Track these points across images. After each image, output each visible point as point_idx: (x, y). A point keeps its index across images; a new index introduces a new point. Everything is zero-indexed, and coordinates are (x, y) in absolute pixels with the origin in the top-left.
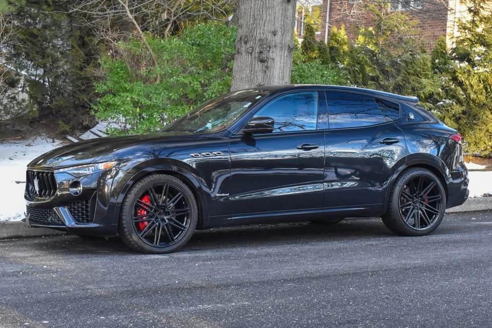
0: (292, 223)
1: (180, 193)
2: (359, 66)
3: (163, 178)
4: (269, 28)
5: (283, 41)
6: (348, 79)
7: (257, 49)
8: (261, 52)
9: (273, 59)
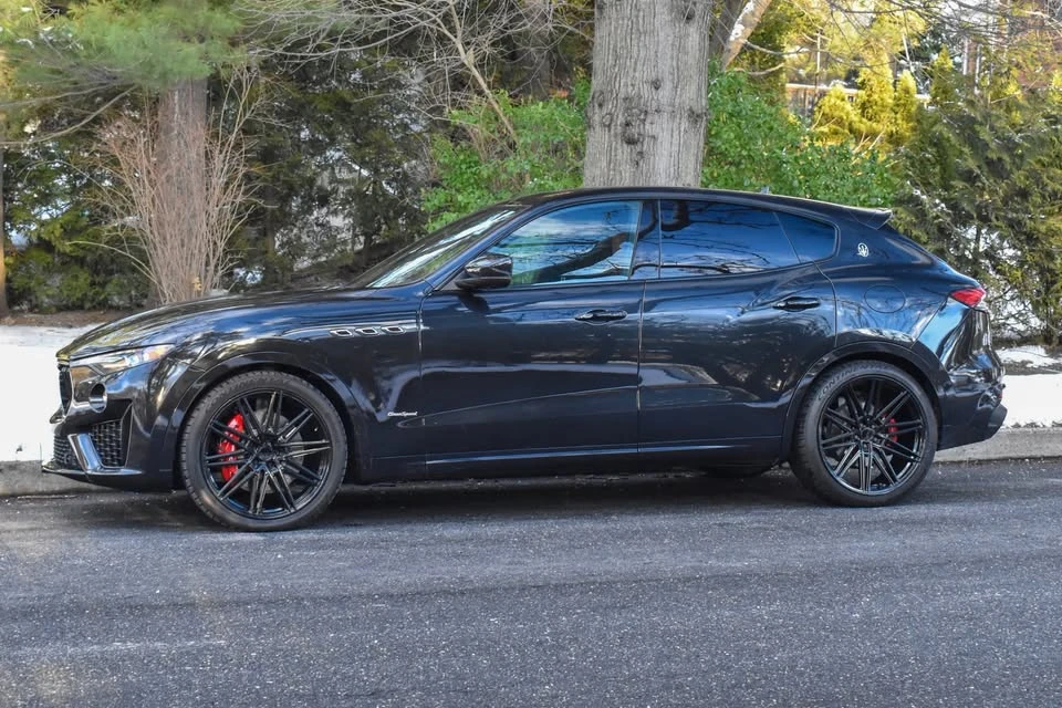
0: (661, 475)
1: (306, 410)
2: (934, 150)
3: (269, 380)
4: (644, 73)
5: (677, 100)
6: (907, 176)
7: (620, 116)
8: (628, 124)
9: (654, 137)
